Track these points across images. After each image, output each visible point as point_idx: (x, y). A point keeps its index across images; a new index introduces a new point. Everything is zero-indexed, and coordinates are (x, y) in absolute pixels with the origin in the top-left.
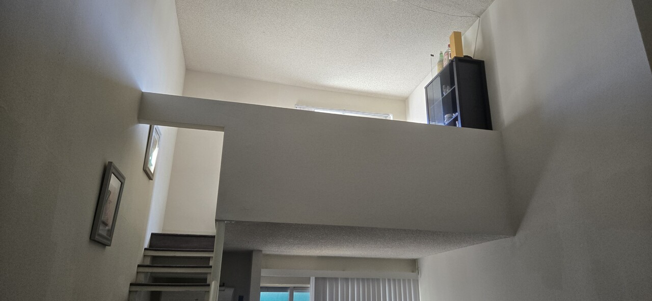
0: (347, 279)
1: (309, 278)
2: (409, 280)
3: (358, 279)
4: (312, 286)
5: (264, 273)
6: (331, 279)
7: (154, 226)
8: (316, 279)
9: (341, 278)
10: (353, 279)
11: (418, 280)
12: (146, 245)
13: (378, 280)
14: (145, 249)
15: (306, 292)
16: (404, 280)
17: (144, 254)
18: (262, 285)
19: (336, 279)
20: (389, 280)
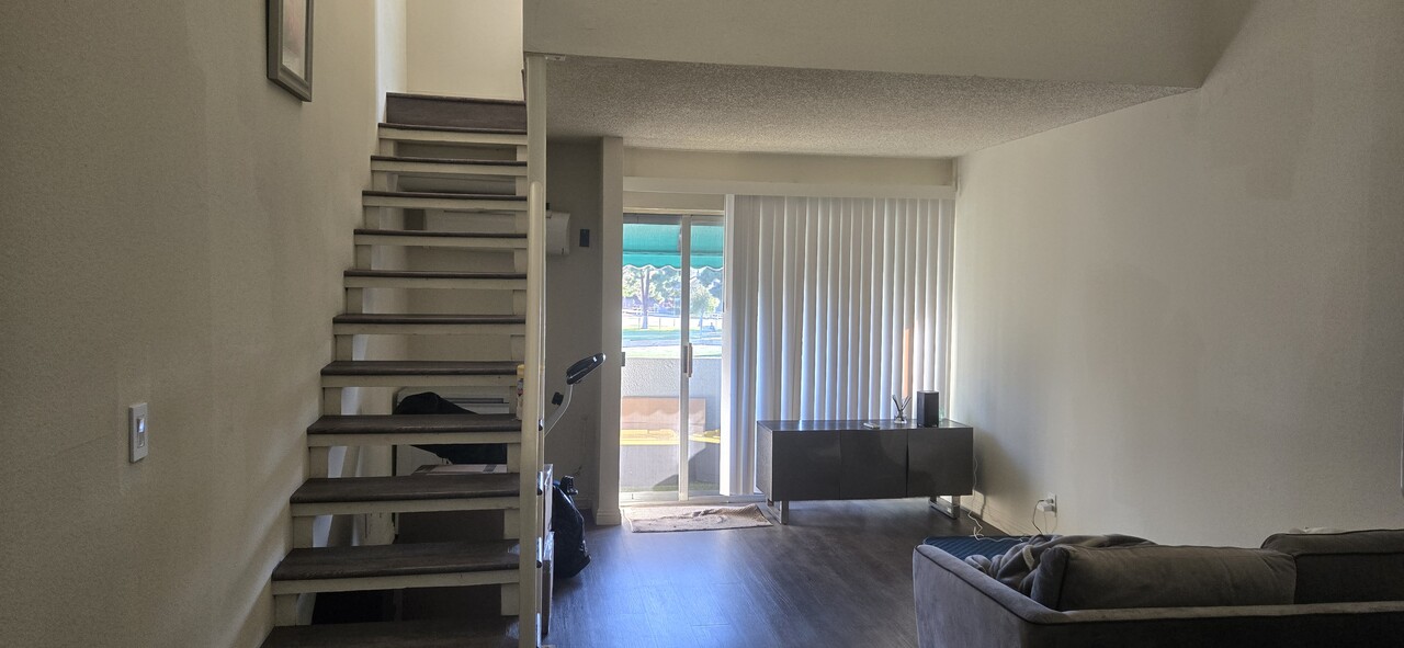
0: (801, 200)
1: (723, 196)
2: (935, 202)
3: (825, 200)
4: (729, 212)
5: (629, 185)
6: (768, 199)
7: (388, 80)
8: (737, 198)
9: (789, 198)
10: (814, 200)
11: (953, 204)
12: (381, 117)
13: (868, 202)
14: (380, 125)
15: (715, 225)
16: (924, 202)
17: (379, 135)
18: (627, 209)
19: (780, 199)
20: (892, 202)
